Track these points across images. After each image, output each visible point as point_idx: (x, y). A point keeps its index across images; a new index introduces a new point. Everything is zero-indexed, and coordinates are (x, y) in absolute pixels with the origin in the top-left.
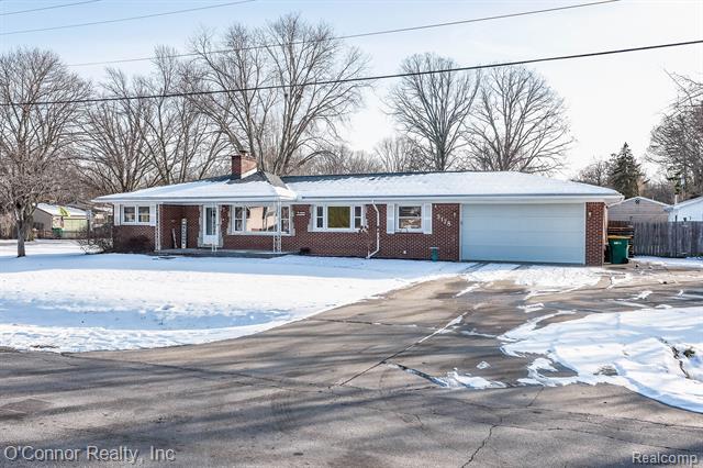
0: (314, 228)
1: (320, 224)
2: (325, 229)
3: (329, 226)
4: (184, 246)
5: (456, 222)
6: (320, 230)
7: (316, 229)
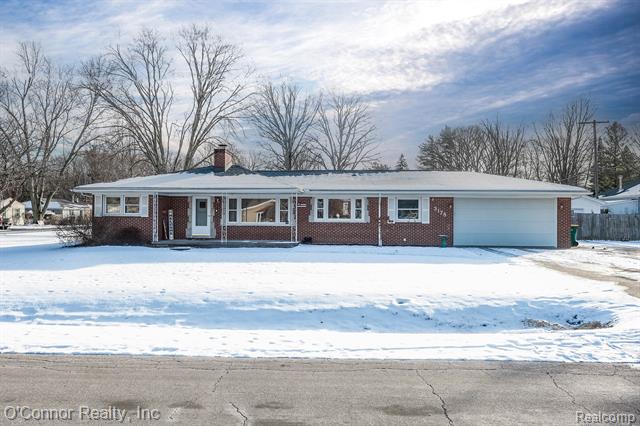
0: (314, 218)
1: (320, 215)
2: (326, 219)
3: (329, 217)
4: (171, 237)
5: (451, 213)
6: (320, 220)
7: (316, 220)
